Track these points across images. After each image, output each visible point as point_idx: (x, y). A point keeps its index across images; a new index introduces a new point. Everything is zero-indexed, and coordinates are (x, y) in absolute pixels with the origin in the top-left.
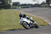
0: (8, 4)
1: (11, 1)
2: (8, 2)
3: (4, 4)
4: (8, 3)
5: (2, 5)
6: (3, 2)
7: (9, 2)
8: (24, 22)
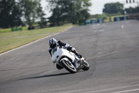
0: (81, 9)
1: (89, 2)
2: (80, 3)
3: (70, 11)
4: (82, 6)
5: (64, 14)
6: (68, 6)
7: (83, 4)
8: (64, 57)
